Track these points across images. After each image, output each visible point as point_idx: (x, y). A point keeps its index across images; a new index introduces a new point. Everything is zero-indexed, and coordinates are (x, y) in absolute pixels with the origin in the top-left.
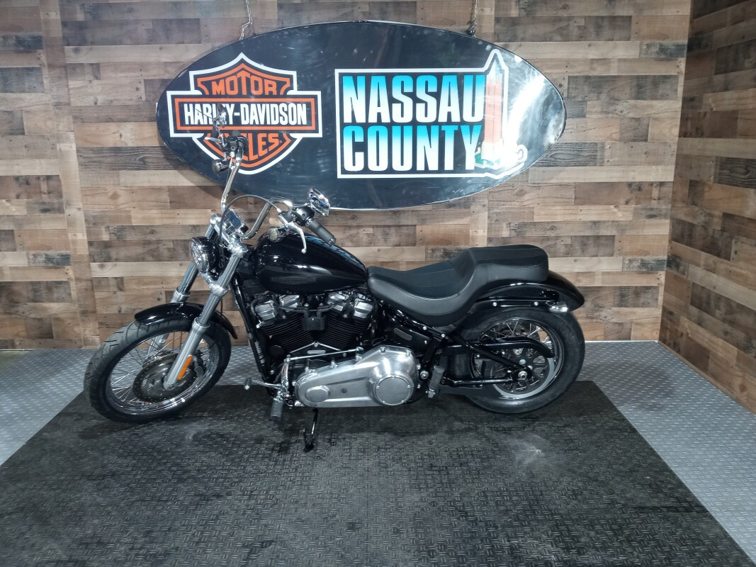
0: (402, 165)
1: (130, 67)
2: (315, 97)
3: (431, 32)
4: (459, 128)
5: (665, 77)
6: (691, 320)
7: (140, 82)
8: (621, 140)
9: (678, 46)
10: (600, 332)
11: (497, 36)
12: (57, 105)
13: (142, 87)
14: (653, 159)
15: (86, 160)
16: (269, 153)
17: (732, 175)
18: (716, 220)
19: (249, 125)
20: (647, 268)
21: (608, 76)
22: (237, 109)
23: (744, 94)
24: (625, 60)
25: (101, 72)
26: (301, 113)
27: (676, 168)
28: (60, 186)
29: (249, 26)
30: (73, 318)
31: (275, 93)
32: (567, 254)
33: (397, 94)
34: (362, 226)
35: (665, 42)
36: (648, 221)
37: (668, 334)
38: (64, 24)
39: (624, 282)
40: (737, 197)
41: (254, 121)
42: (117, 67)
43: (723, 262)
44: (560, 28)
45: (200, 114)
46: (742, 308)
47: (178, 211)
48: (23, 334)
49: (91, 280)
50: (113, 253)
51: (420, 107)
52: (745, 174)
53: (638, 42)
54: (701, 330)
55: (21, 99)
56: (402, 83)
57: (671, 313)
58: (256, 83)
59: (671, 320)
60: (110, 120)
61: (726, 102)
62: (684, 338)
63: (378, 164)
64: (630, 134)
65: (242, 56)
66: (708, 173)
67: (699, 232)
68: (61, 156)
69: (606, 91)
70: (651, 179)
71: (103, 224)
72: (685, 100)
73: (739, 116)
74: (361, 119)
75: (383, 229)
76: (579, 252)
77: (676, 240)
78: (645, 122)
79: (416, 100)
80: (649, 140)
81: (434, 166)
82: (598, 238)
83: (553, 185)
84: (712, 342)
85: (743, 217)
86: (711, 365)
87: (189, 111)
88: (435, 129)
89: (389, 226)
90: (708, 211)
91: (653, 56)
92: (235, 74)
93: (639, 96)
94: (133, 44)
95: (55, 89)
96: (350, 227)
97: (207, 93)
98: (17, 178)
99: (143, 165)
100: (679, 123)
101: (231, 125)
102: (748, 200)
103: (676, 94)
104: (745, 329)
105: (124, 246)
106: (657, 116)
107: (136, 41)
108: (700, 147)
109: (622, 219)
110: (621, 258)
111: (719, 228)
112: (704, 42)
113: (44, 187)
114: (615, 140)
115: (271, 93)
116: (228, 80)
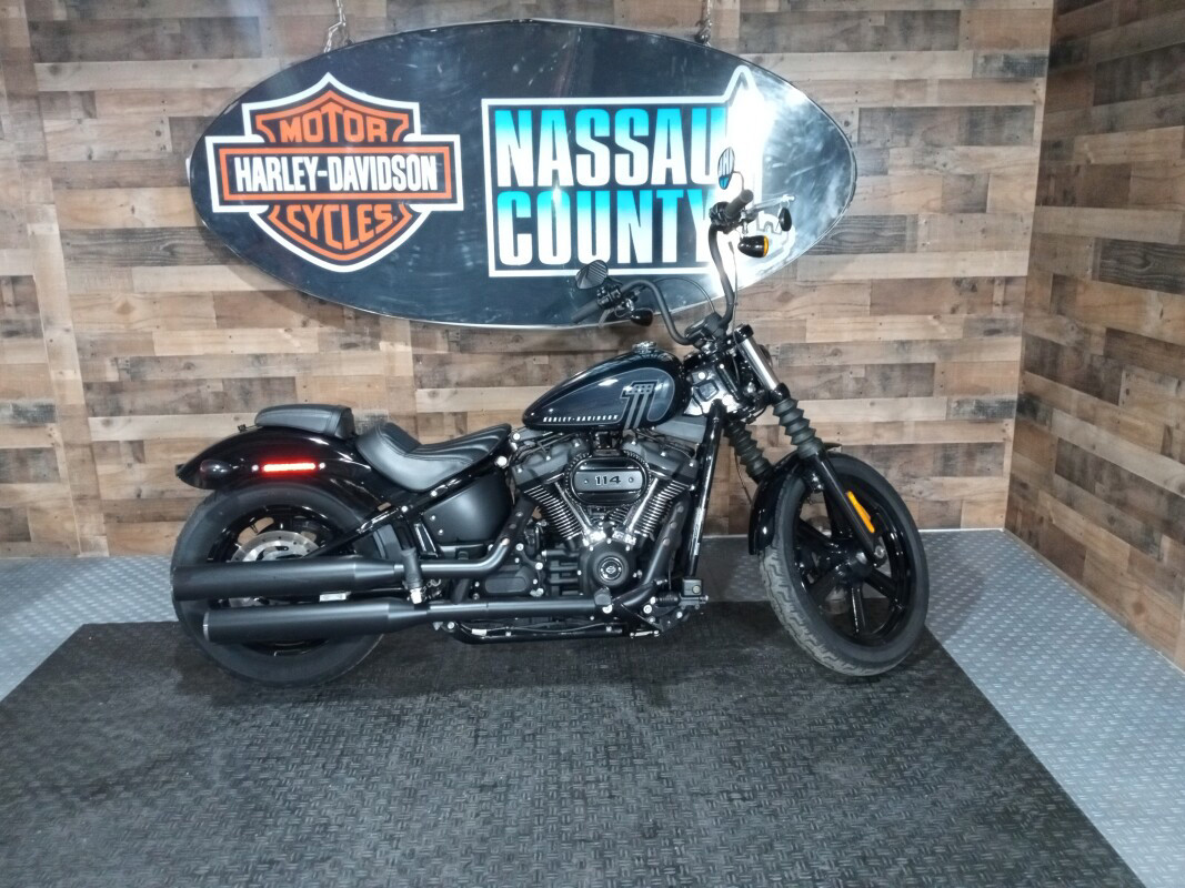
0: (593, 255)
1: (145, 97)
2: (450, 145)
3: (637, 38)
4: (686, 194)
5: (1014, 109)
6: (1055, 497)
7: (162, 122)
8: (943, 211)
9: (1034, 58)
11: (744, 44)
12: (26, 160)
13: (166, 129)
14: (996, 241)
15: (77, 251)
16: (377, 237)
17: (1122, 267)
18: (1095, 339)
19: (342, 191)
20: (987, 414)
21: (923, 108)
22: (323, 165)
23: (1139, 137)
24: (950, 82)
25: (97, 105)
26: (428, 172)
27: (1032, 255)
28: (34, 293)
29: (340, 28)
30: (62, 508)
31: (384, 138)
32: (859, 394)
33: (583, 139)
34: (530, 353)
35: (1014, 53)
36: (986, 340)
37: (1019, 519)
38: (33, 26)
39: (950, 436)
40: (1129, 303)
41: (351, 185)
43: (1108, 408)
44: (846, 30)
45: (262, 175)
46: (1137, 480)
47: (229, 332)
49: (90, 446)
50: (125, 401)
51: (622, 160)
52: (1143, 266)
53: (970, 53)
54: (1071, 513)
56: (592, 122)
57: (1024, 486)
58: (353, 122)
59: (1024, 497)
60: (114, 184)
61: (1112, 150)
62: (1045, 526)
63: (555, 254)
64: (957, 202)
65: (328, 78)
66: (1085, 261)
67: (1068, 358)
68: (34, 244)
69: (919, 131)
70: (993, 275)
71: (106, 354)
72: (1045, 146)
73: (1132, 173)
74: (525, 180)
75: (564, 357)
76: (878, 390)
77: (1032, 370)
78: (982, 181)
79: (615, 149)
80: (988, 210)
81: (645, 255)
82: (908, 367)
83: (835, 284)
84: (1092, 535)
85: (1140, 336)
86: (1088, 571)
87: (243, 168)
88: (646, 197)
89: (575, 353)
90: (1083, 325)
91: (994, 75)
92: (318, 108)
93: (972, 139)
94: (150, 59)
95: (21, 134)
96: (512, 355)
97: (272, 139)
99: (171, 257)
100: (1034, 181)
101: (313, 192)
102: (1148, 308)
103: (1032, 136)
104: (1144, 516)
105: (143, 390)
106: (1001, 171)
107: (153, 54)
108: (1070, 221)
109: (946, 337)
110: (945, 398)
111: (1101, 352)
112: (1076, 52)
113: (8, 295)
114: (935, 211)
115: (377, 139)
116: (307, 119)
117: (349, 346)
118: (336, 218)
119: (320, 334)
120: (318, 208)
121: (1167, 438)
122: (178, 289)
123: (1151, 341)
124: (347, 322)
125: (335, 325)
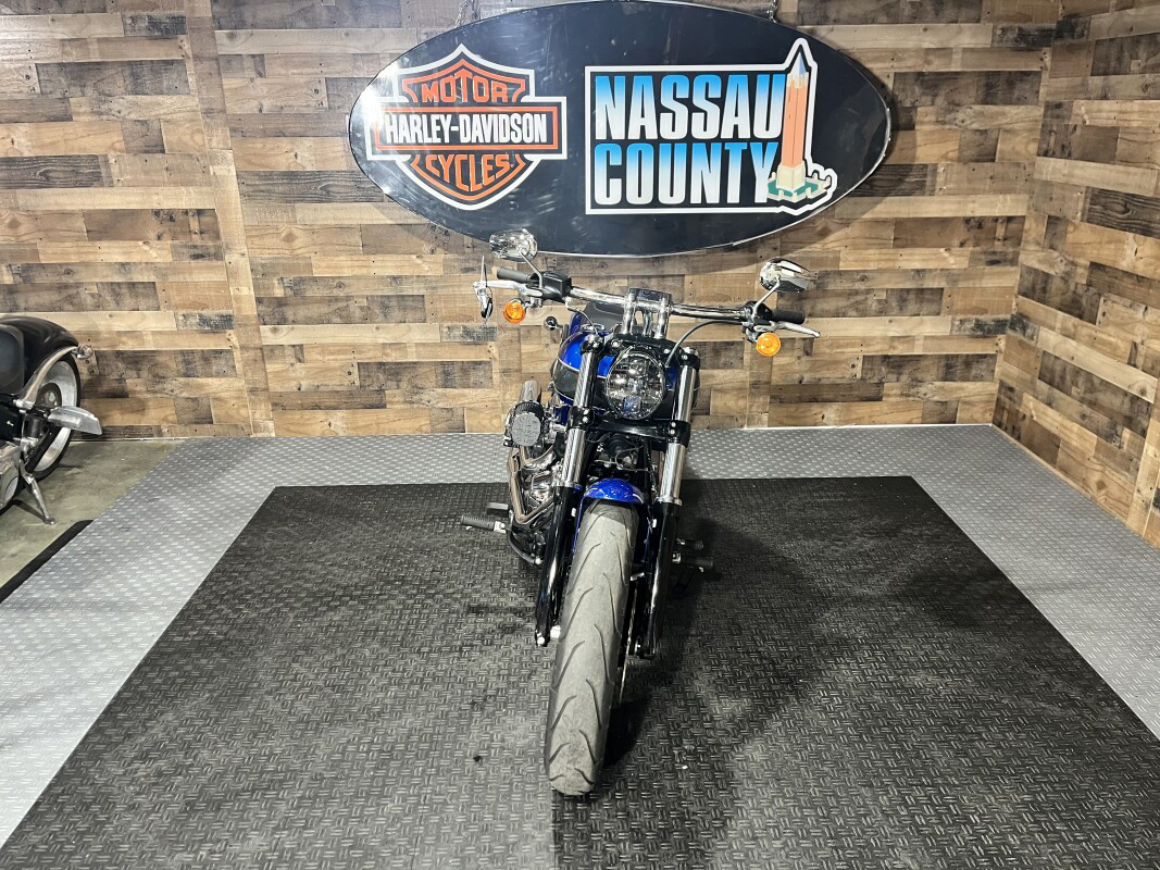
0: (671, 198)
1: (305, 60)
2: (558, 105)
4: (749, 146)
5: (1024, 75)
6: (1037, 398)
7: (320, 82)
8: (959, 160)
9: (1044, 30)
10: (917, 414)
11: (802, 17)
12: (208, 112)
13: (323, 88)
14: (1002, 186)
15: (251, 189)
16: (497, 181)
17: (1107, 212)
18: (1080, 271)
19: (470, 143)
20: (984, 331)
21: (948, 73)
22: (455, 122)
23: (1128, 106)
24: (972, 50)
25: (266, 67)
26: (538, 128)
27: (1030, 198)
28: (216, 222)
30: (238, 398)
31: (505, 100)
32: (881, 313)
33: (667, 101)
34: (614, 277)
35: (1026, 26)
36: (988, 269)
37: (1005, 415)
39: (952, 349)
40: (1109, 242)
41: (477, 137)
42: (288, 60)
43: (1086, 326)
44: (887, 6)
45: (407, 130)
46: (1106, 385)
47: (372, 258)
48: (174, 418)
49: (261, 348)
50: (289, 313)
51: (698, 118)
52: (1124, 213)
53: (990, 25)
54: (1050, 411)
55: (159, 104)
56: (675, 85)
57: (1011, 389)
58: (480, 85)
59: (1010, 399)
60: (280, 134)
61: (1104, 115)
62: (1027, 421)
63: (640, 195)
64: (972, 153)
65: (462, 48)
66: (1076, 206)
67: (1056, 284)
68: (213, 183)
69: (943, 93)
70: (997, 213)
71: (275, 274)
72: (1048, 106)
73: (1120, 135)
74: (618, 134)
75: (640, 280)
76: (896, 311)
77: (1025, 295)
78: (994, 135)
79: (692, 109)
80: (996, 160)
81: (713, 196)
82: (923, 289)
83: (866, 221)
84: (1065, 428)
85: (1117, 270)
86: (1061, 456)
87: (391, 124)
88: (716, 149)
89: (649, 277)
90: (1071, 259)
91: (1010, 45)
92: (453, 73)
93: (988, 98)
95: (204, 90)
96: (598, 278)
97: (416, 100)
98: (157, 213)
99: (326, 196)
100: (1037, 136)
101: (447, 144)
102: (1125, 247)
103: (1038, 97)
104: (1109, 413)
105: (303, 304)
106: (1009, 127)
107: (313, 24)
108: (1066, 172)
109: (954, 267)
110: (950, 317)
111: (1084, 282)
112: (1079, 29)
113: (194, 225)
114: (952, 160)
115: (499, 99)
116: (443, 83)
117: (467, 270)
118: (465, 164)
119: (445, 260)
120: (451, 157)
121: (1134, 351)
122: (333, 223)
123: (1126, 272)
124: (467, 250)
125: (457, 253)
